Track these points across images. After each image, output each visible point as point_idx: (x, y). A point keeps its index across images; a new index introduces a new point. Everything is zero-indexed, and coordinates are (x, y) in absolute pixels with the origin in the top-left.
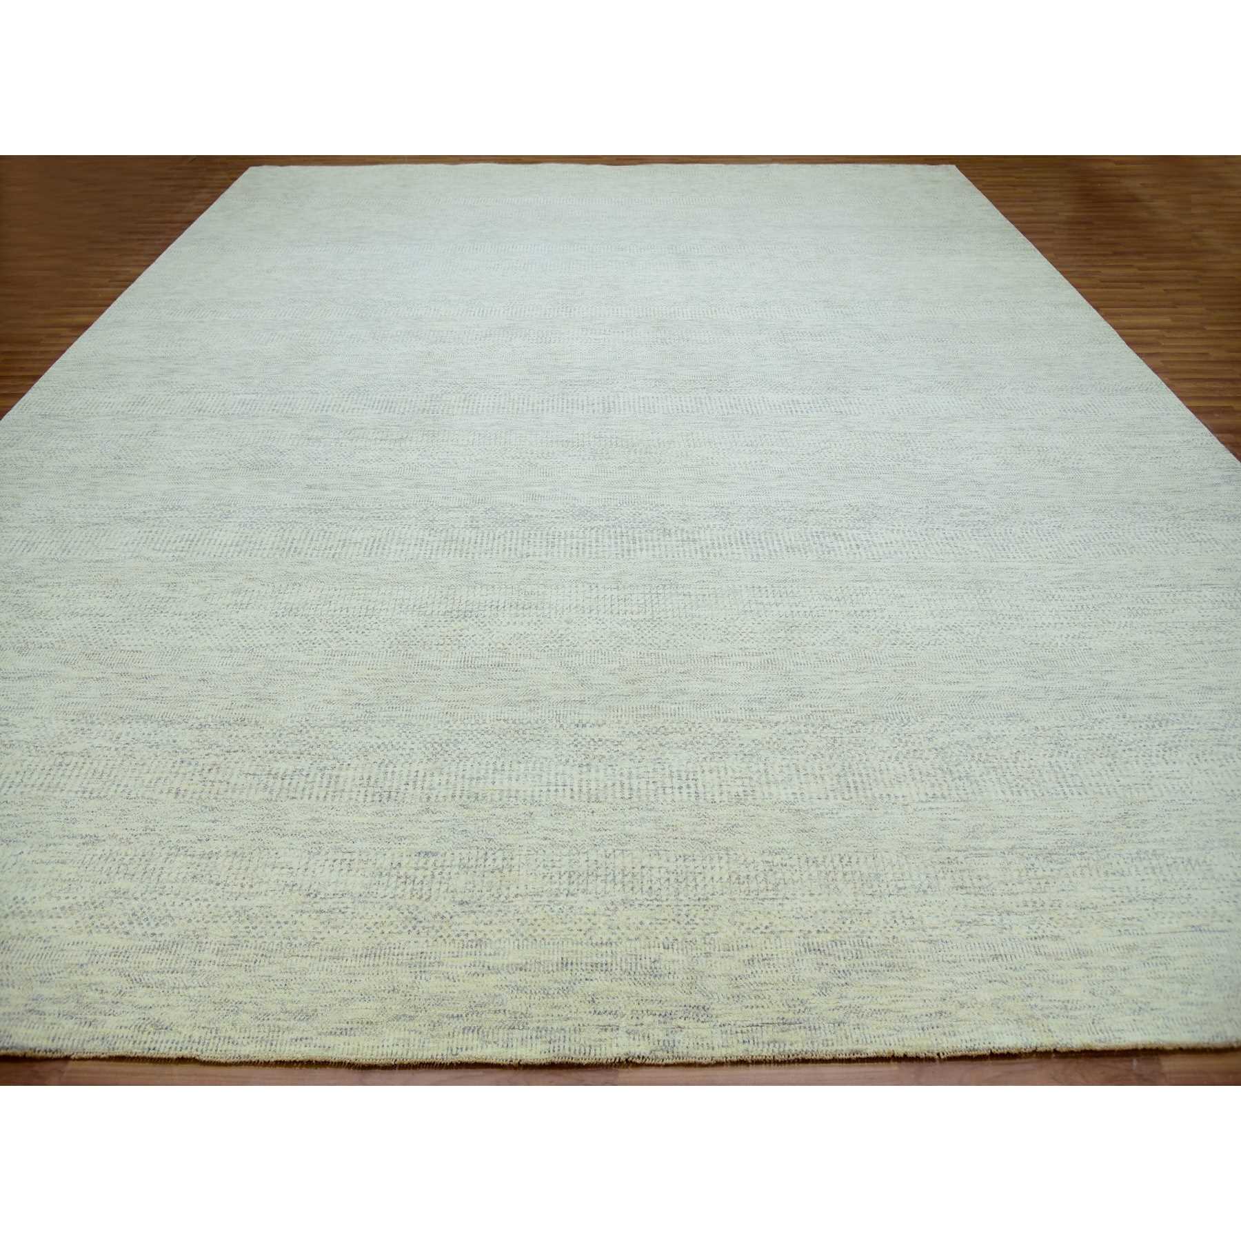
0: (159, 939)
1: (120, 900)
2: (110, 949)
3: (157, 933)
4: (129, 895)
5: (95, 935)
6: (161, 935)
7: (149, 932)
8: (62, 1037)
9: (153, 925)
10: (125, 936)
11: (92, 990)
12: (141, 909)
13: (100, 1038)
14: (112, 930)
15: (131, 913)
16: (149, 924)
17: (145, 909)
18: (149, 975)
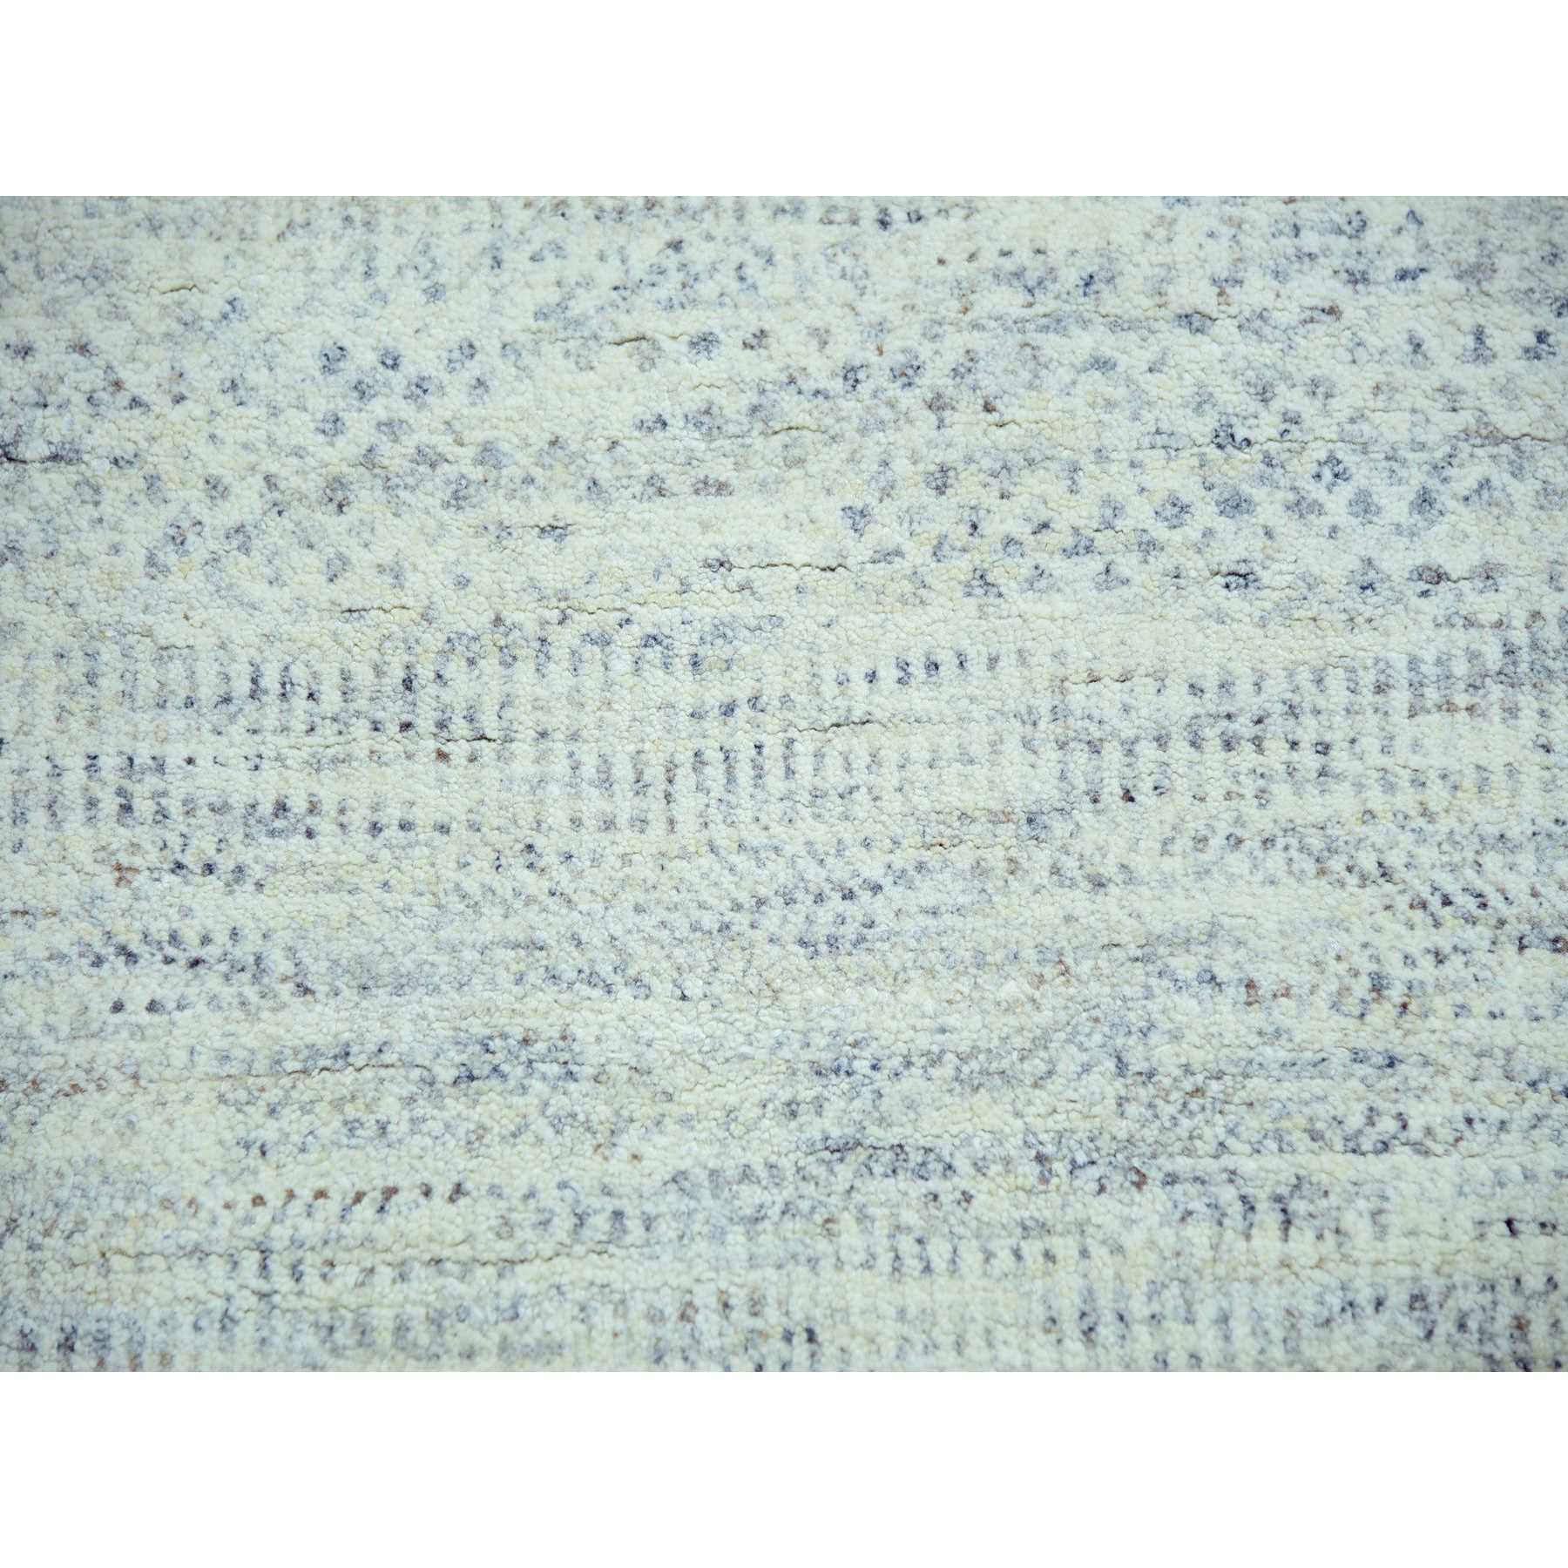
0: (1488, 606)
1: (1085, 343)
2: (1178, 703)
3: (1457, 562)
4: (1130, 298)
5: (1020, 601)
6: (1489, 574)
7: (1397, 562)
8: (1139, 1308)
9: (1396, 505)
10: (1234, 602)
11: (1179, 986)
12: (1264, 395)
13: (1398, 1298)
14: (1127, 564)
15: (1201, 427)
16: (1364, 506)
17: (1293, 399)
18: (1526, 860)
